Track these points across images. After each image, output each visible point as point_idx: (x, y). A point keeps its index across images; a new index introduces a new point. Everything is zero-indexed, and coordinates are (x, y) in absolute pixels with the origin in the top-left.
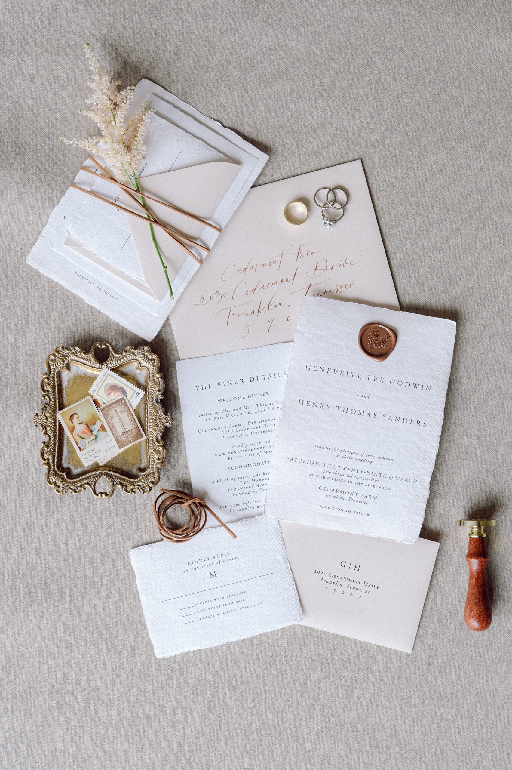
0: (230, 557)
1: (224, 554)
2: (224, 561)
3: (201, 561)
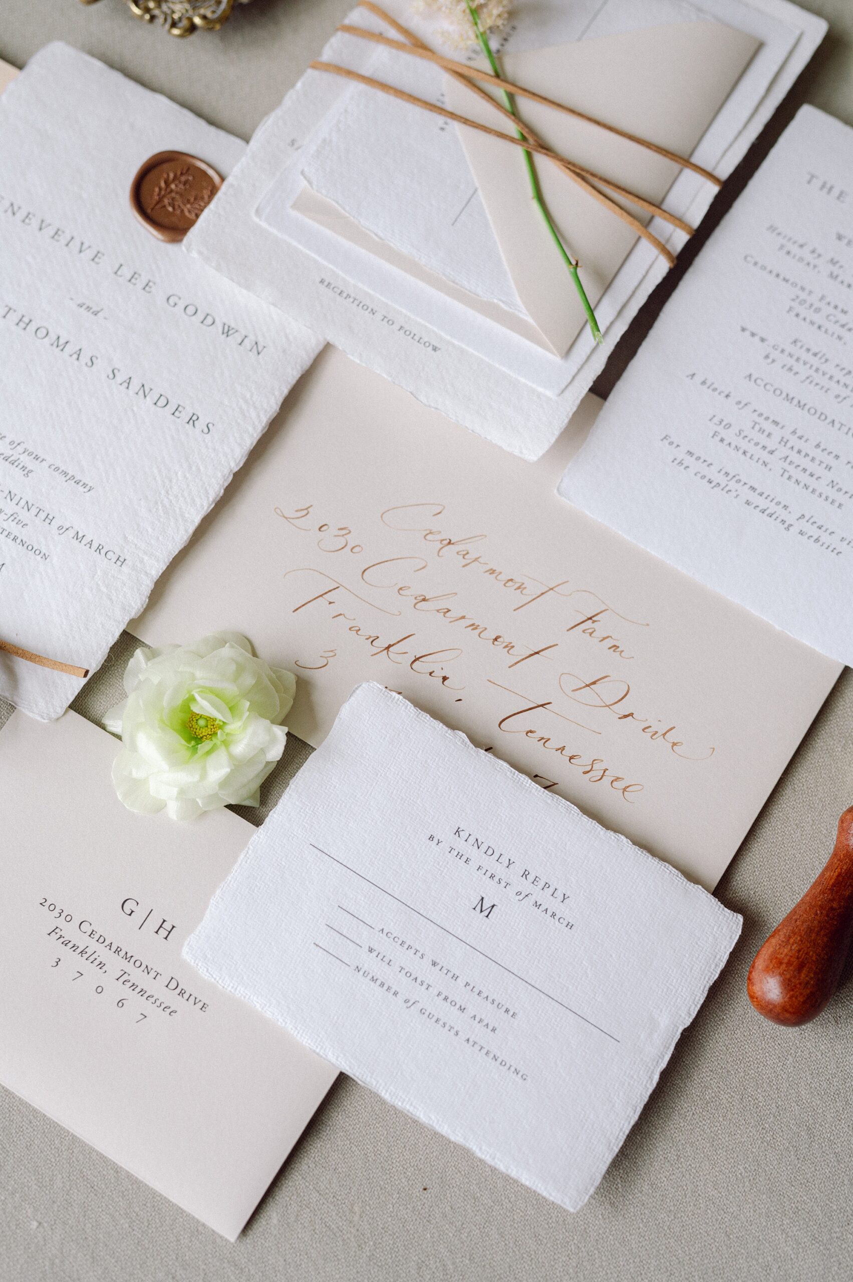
0: (561, 909)
1: (552, 890)
2: (537, 905)
3: (489, 851)
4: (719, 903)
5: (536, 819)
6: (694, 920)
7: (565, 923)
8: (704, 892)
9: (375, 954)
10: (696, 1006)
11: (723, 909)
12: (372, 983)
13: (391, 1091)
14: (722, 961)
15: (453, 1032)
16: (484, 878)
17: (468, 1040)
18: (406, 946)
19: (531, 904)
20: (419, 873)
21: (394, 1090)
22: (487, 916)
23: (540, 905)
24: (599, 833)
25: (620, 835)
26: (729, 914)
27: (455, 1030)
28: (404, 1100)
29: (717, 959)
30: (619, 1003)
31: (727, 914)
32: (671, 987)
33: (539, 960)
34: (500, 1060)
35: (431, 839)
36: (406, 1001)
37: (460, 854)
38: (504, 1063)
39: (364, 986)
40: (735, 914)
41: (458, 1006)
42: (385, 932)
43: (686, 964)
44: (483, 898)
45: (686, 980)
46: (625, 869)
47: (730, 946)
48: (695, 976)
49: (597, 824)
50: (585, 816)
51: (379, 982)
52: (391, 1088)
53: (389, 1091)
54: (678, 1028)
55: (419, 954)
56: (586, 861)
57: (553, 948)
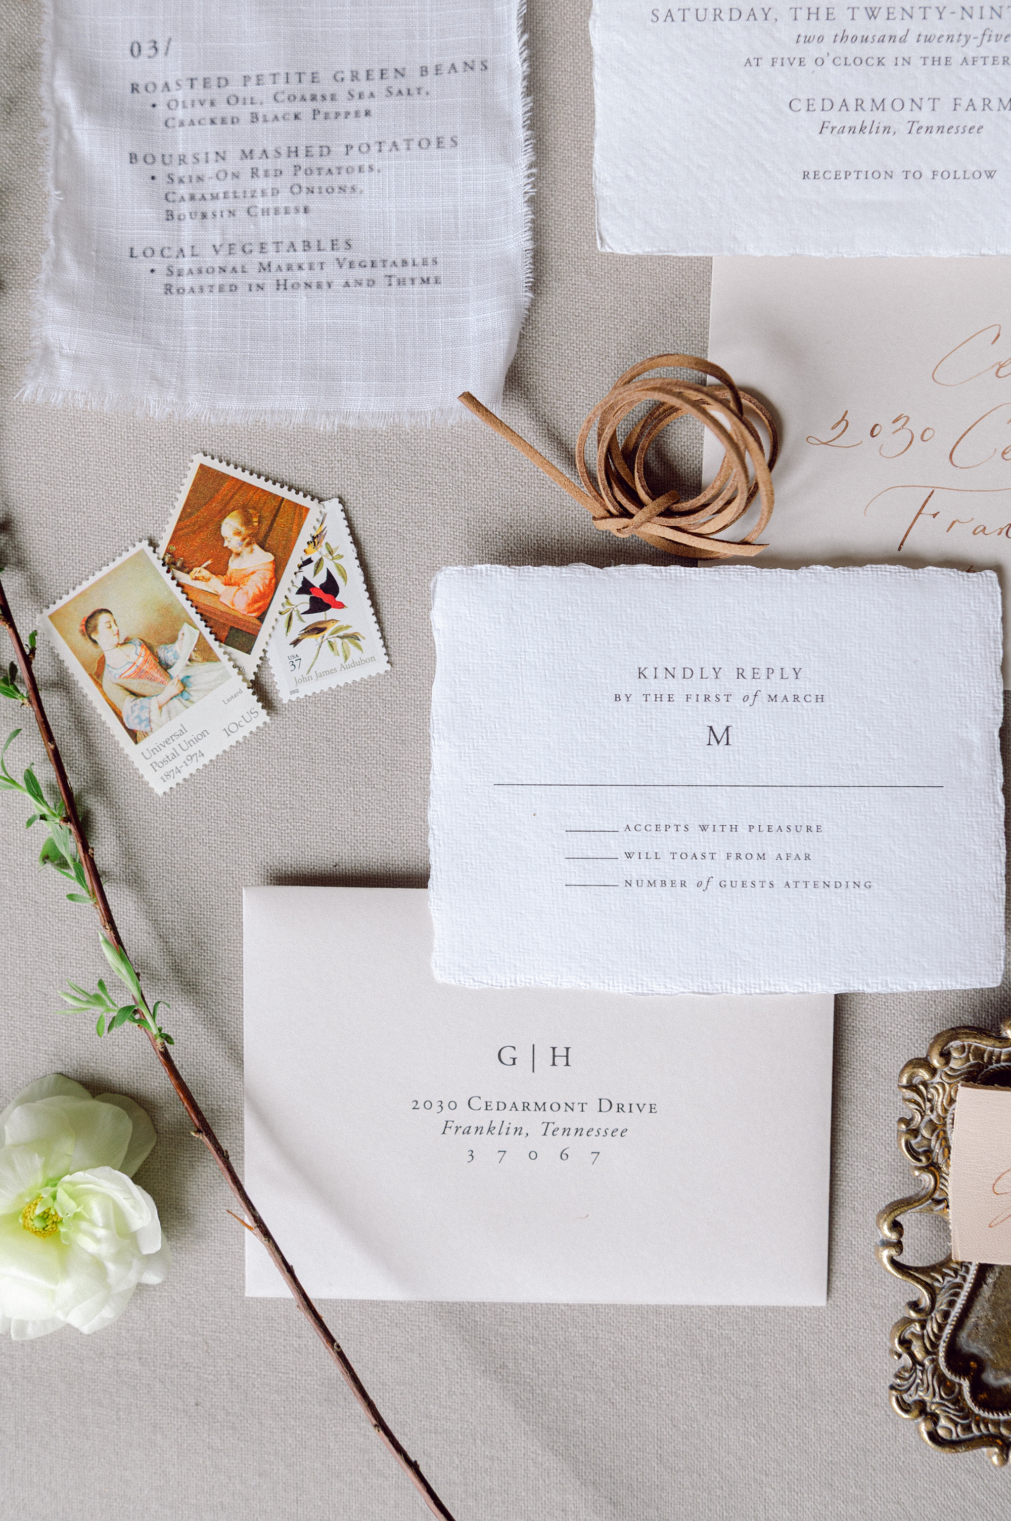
1: (778, 673)
2: (772, 698)
4: (960, 572)
5: (716, 606)
6: (945, 609)
7: (814, 699)
8: (937, 571)
9: (636, 856)
10: (998, 698)
11: (968, 577)
12: (652, 888)
13: (741, 984)
14: (997, 633)
15: (767, 885)
16: (699, 704)
17: (787, 884)
18: (663, 828)
19: (765, 701)
20: (628, 743)
21: (743, 981)
22: (728, 744)
23: (776, 696)
24: (791, 579)
25: (814, 567)
26: (977, 577)
27: (768, 882)
28: (760, 985)
29: (992, 634)
30: (919, 747)
31: (975, 579)
32: (963, 695)
33: (810, 755)
34: (832, 884)
35: (618, 699)
36: (699, 885)
37: (658, 696)
38: (838, 884)
39: (646, 897)
40: (982, 573)
41: (755, 856)
42: (632, 827)
43: (963, 661)
44: (711, 727)
45: (974, 678)
46: (842, 601)
47: (998, 613)
48: (980, 667)
49: (783, 570)
50: (764, 570)
51: (658, 883)
52: (739, 981)
53: (739, 985)
54: (993, 732)
55: (681, 828)
56: (795, 618)
57: (816, 734)
